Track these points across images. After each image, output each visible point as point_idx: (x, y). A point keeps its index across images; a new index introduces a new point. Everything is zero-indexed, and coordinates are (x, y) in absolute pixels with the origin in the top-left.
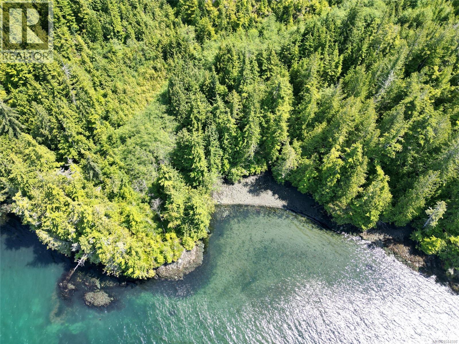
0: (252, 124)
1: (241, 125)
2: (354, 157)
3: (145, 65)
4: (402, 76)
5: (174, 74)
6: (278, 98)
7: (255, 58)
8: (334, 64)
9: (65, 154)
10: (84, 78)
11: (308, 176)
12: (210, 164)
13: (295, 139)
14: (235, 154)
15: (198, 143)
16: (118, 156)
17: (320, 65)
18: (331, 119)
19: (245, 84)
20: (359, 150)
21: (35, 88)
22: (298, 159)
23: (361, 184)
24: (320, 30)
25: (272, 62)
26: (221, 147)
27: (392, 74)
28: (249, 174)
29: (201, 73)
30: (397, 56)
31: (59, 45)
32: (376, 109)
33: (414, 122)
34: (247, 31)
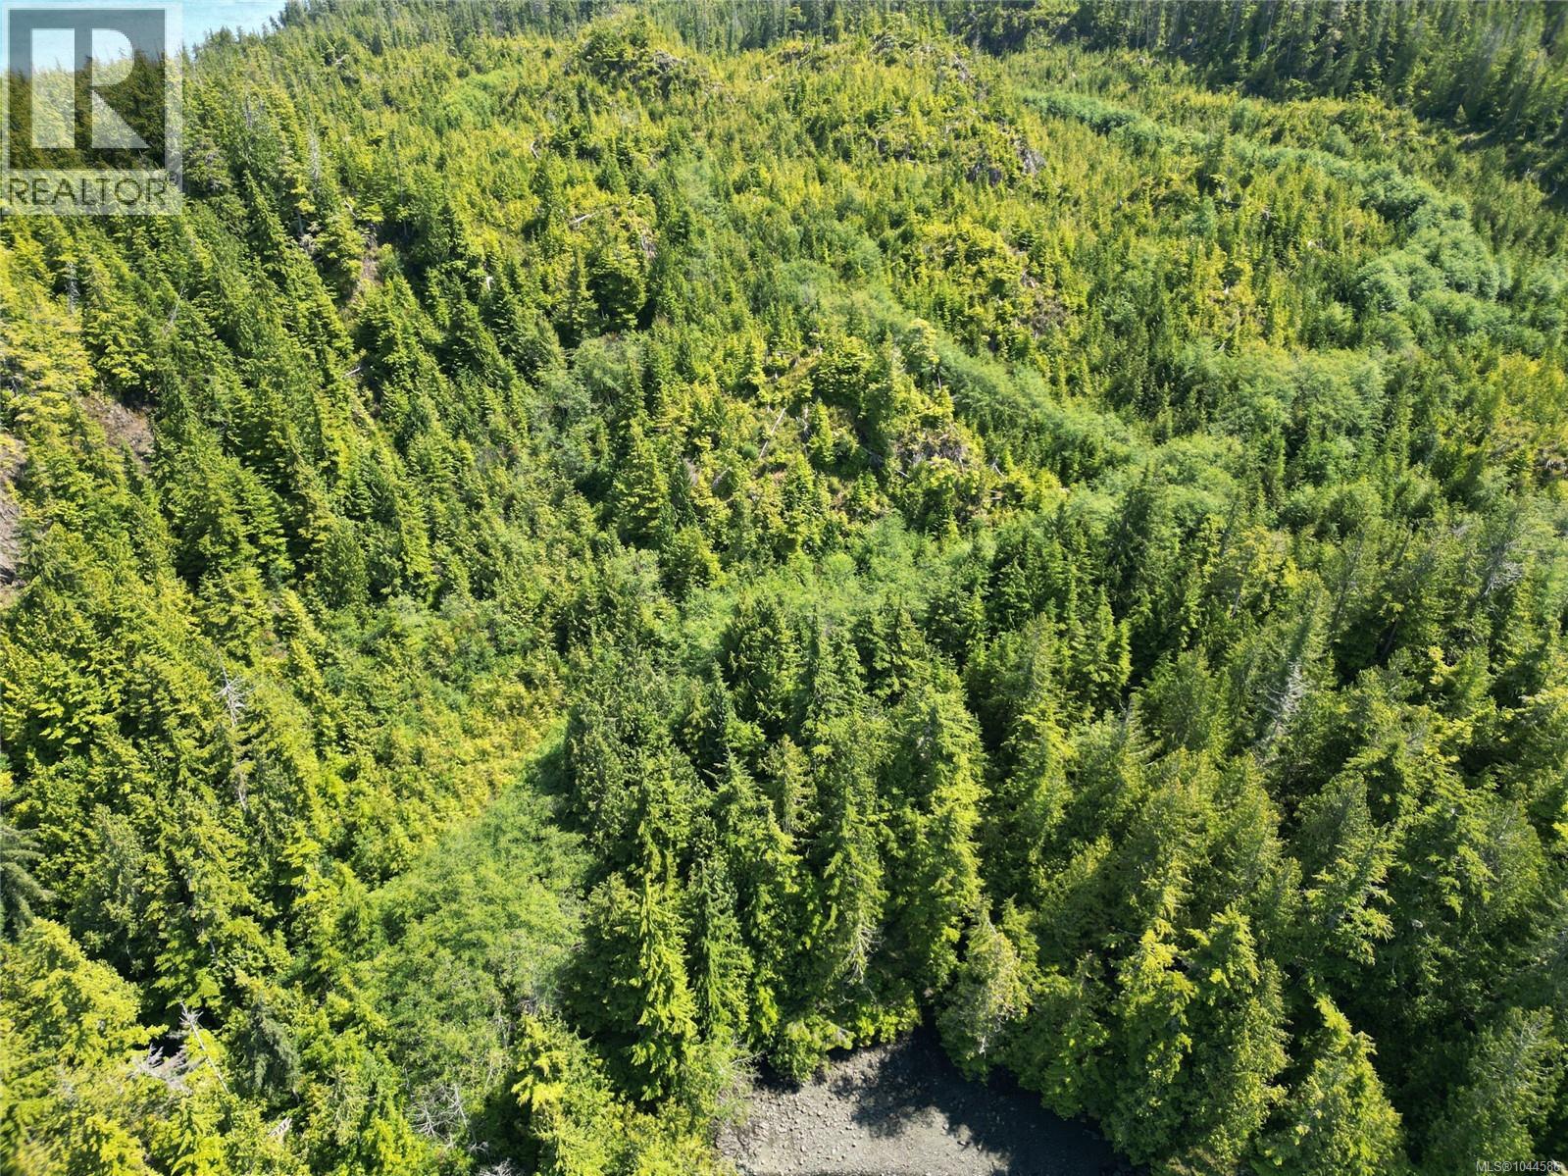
0: (852, 848)
1: (816, 850)
2: (1230, 965)
3: (496, 671)
4: (1332, 682)
5: (589, 693)
6: (934, 759)
7: (848, 636)
8: (1102, 647)
9: (178, 989)
10: (289, 718)
11: (1072, 1042)
12: (705, 1007)
13: (1010, 901)
14: (797, 965)
15: (662, 926)
16: (369, 993)
17: (1058, 652)
18: (1123, 826)
19: (822, 717)
20: (1240, 935)
21: (115, 760)
22: (1030, 978)
23: (1275, 1071)
24: (1045, 551)
25: (905, 647)
26: (748, 940)
27: (1296, 674)
28: (855, 1041)
29: (678, 688)
30: (1298, 619)
31: (224, 620)
32: (1268, 788)
33: (1410, 830)
34: (818, 560)
